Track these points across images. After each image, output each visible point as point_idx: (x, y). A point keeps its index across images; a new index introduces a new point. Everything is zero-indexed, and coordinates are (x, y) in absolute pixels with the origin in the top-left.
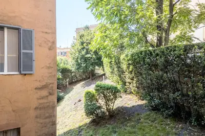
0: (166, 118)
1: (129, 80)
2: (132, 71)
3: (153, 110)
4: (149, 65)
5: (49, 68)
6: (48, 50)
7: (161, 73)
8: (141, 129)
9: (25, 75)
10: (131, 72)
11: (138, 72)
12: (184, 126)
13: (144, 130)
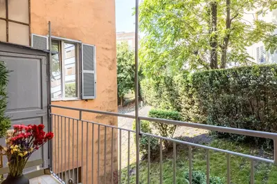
0: (237, 145)
1: (187, 105)
2: (192, 94)
3: (220, 138)
4: (218, 87)
5: (109, 91)
6: (108, 70)
7: (233, 96)
8: (212, 159)
9: (86, 100)
10: (190, 96)
11: (202, 96)
12: (258, 151)
13: (216, 160)
